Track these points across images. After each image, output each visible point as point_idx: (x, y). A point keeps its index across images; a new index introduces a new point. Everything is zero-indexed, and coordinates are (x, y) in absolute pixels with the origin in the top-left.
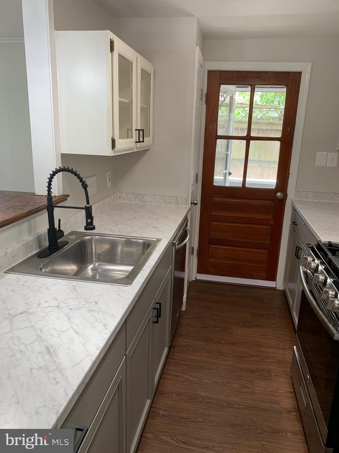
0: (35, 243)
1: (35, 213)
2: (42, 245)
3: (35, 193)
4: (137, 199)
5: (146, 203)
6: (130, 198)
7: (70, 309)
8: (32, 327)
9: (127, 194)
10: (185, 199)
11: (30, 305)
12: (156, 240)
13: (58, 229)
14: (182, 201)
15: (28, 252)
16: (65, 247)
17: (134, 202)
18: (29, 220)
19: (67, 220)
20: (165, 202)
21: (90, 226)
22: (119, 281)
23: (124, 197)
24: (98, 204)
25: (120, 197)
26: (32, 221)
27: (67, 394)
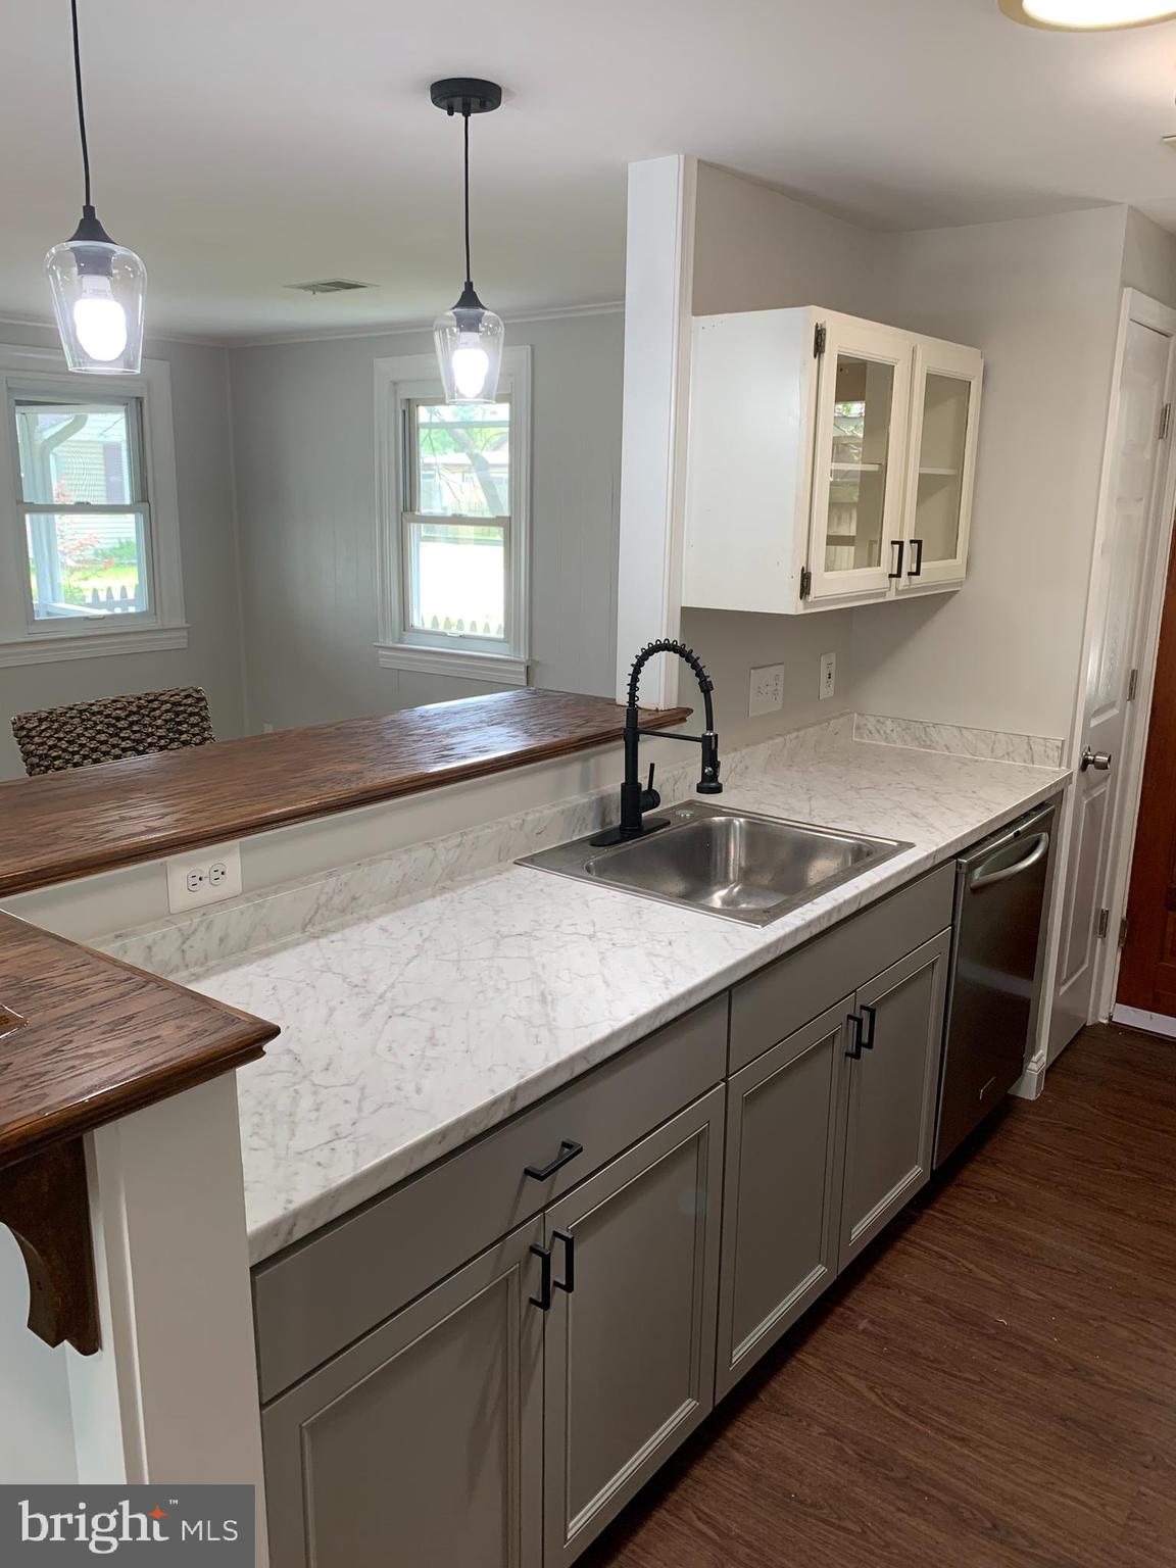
0: (592, 814)
1: (598, 743)
2: (608, 820)
3: (615, 700)
4: (906, 737)
5: (936, 749)
6: (888, 732)
7: (613, 944)
8: (531, 958)
9: (878, 721)
10: (1058, 747)
11: (540, 925)
12: (895, 844)
13: (645, 788)
14: (1045, 752)
15: (574, 831)
16: (659, 832)
17: (899, 745)
18: (586, 759)
19: (681, 771)
20: (993, 750)
21: (710, 783)
22: (741, 916)
23: (871, 728)
24: (779, 740)
25: (858, 728)
26: (592, 761)
27: (546, 1059)
